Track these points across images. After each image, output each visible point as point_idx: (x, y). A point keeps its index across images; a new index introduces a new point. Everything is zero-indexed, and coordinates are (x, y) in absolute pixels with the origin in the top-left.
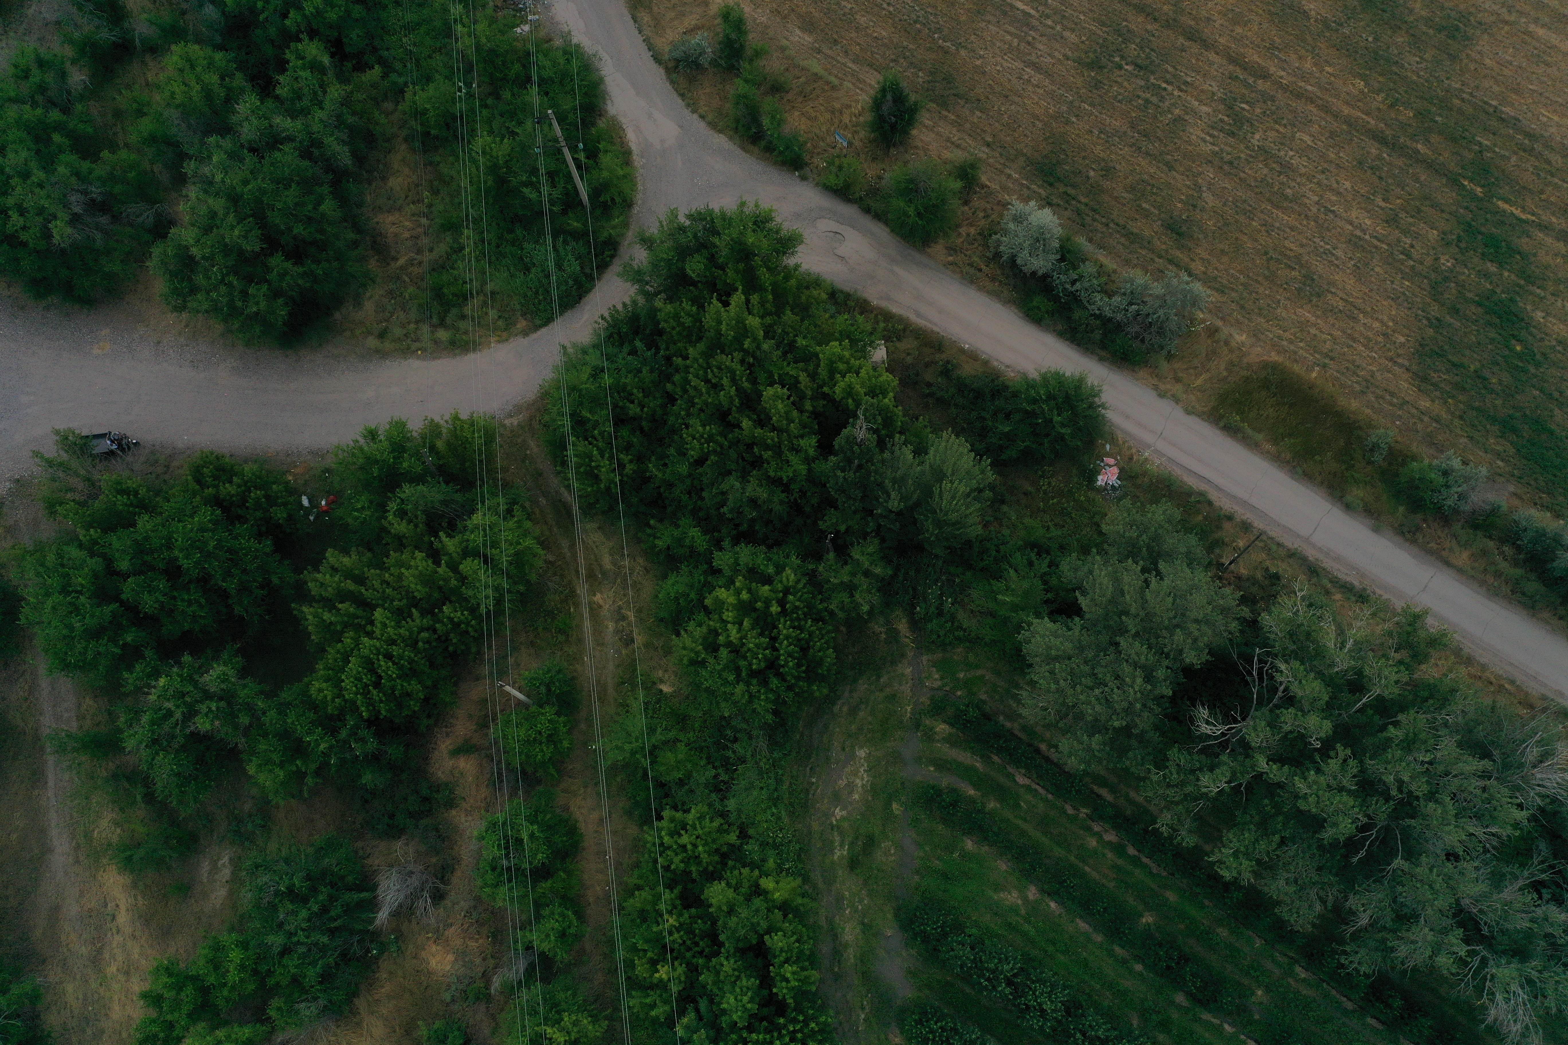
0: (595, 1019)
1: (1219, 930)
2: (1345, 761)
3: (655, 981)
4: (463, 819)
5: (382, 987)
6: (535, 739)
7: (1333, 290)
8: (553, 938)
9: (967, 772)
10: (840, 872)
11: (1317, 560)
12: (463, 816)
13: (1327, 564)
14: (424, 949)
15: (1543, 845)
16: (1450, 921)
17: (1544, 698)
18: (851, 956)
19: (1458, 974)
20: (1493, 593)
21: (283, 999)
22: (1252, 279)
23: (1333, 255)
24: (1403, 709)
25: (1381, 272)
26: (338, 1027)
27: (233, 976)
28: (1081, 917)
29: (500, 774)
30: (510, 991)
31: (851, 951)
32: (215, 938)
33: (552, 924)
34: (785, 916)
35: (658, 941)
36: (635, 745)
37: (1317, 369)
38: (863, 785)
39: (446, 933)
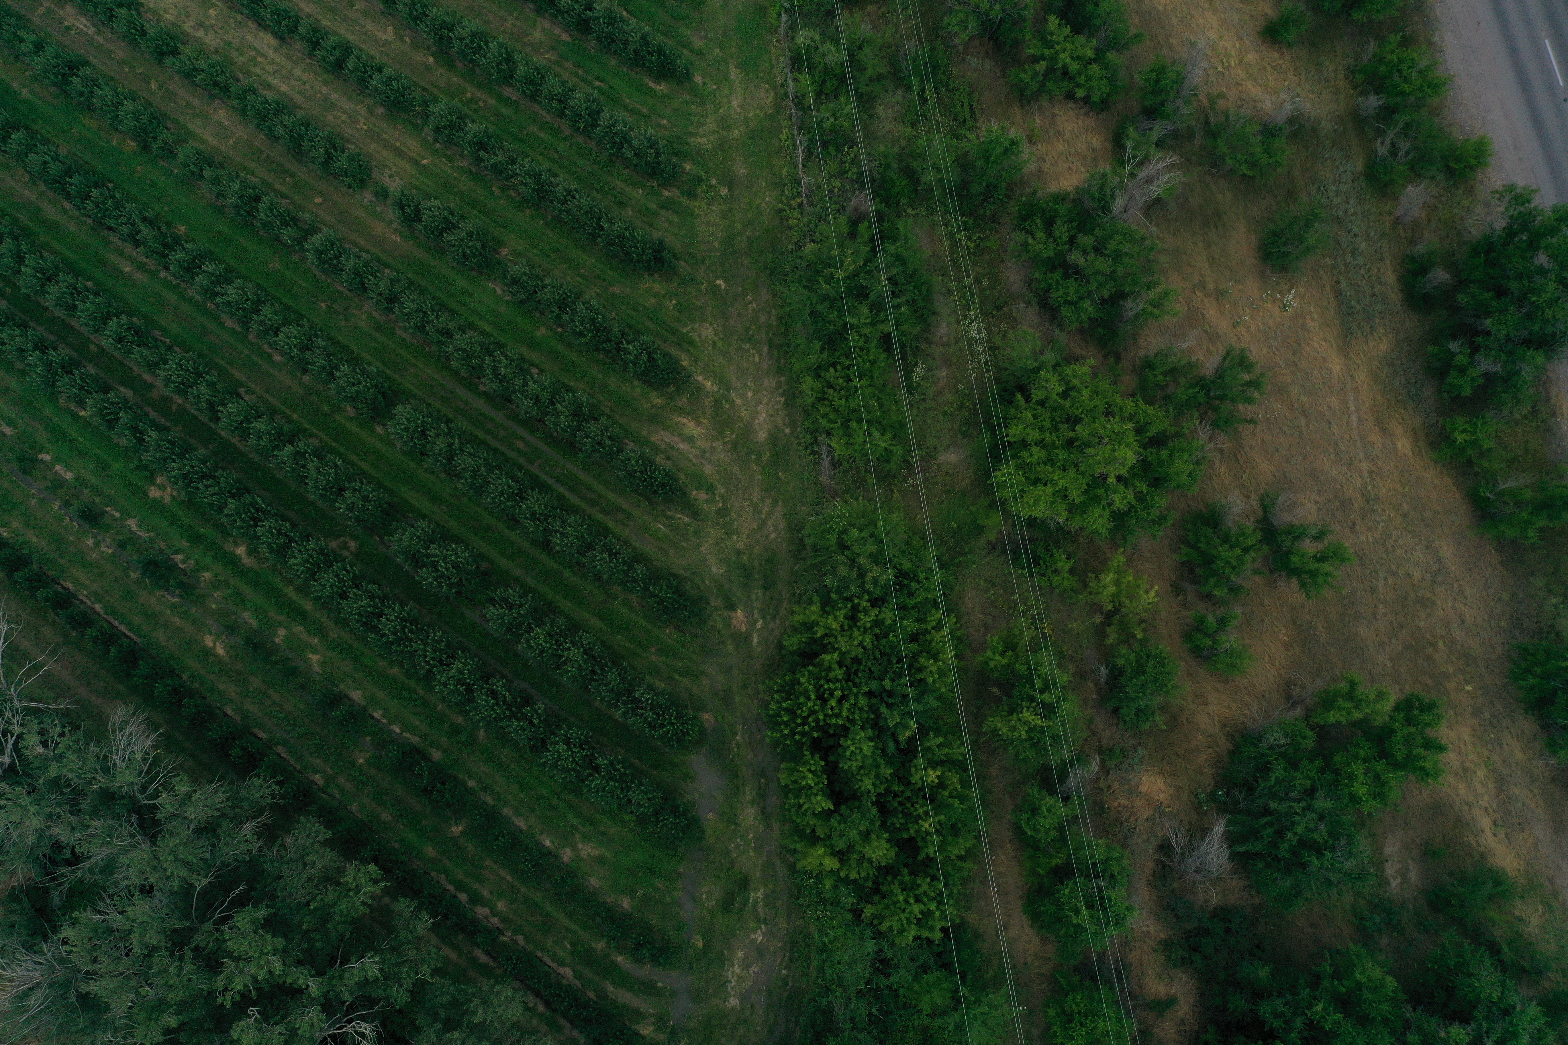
0: (995, 732)
1: (389, 818)
2: (226, 990)
3: (939, 768)
4: (1152, 928)
5: (1206, 760)
6: (1086, 1018)
8: (1044, 809)
9: (624, 980)
10: (758, 874)
12: (1152, 931)
14: (1171, 796)
15: (56, 902)
16: (166, 826)
18: (749, 793)
19: (173, 777)
21: (1302, 747)
26: (1243, 723)
27: (1358, 769)
28: (521, 831)
29: (1120, 978)
30: (1081, 758)
31: (748, 798)
32: (1386, 805)
33: (1046, 822)
34: (813, 831)
35: (939, 807)
36: (977, 1011)
38: (733, 965)
39: (1151, 812)
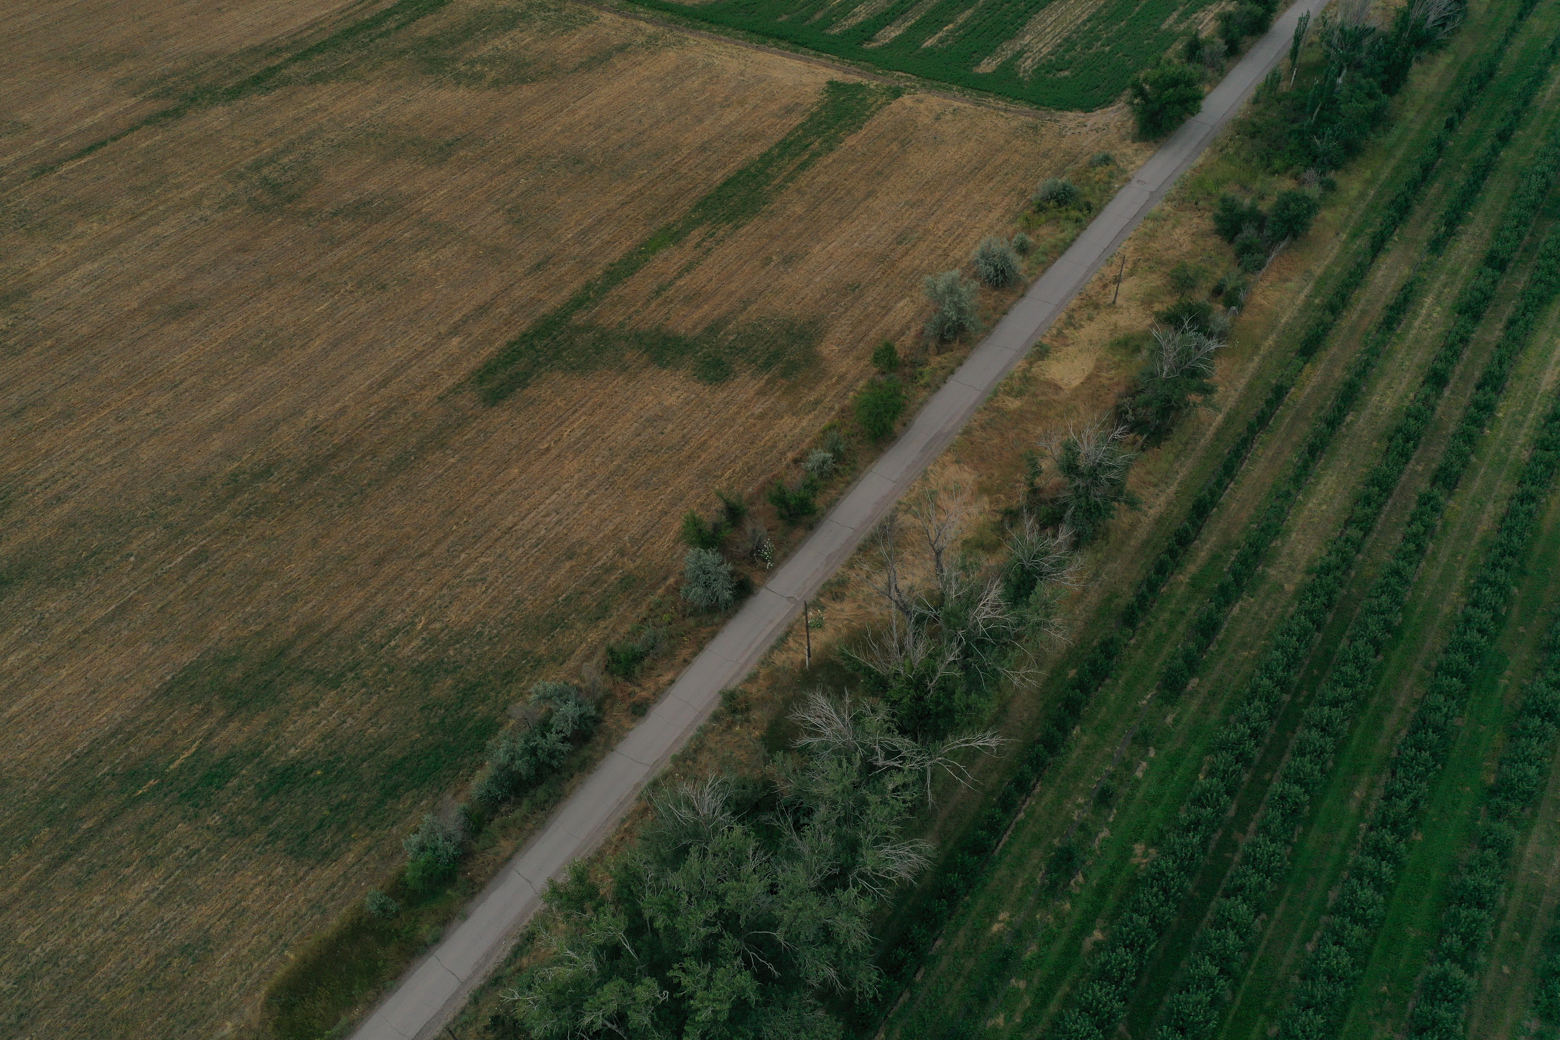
2: (684, 970)
7: (207, 926)
11: (485, 976)
13: (490, 967)
15: (764, 818)
16: (829, 898)
17: (639, 799)
19: (873, 898)
20: (541, 825)
22: (166, 1008)
23: (168, 922)
24: (640, 914)
25: (204, 879)
37: (286, 953)
